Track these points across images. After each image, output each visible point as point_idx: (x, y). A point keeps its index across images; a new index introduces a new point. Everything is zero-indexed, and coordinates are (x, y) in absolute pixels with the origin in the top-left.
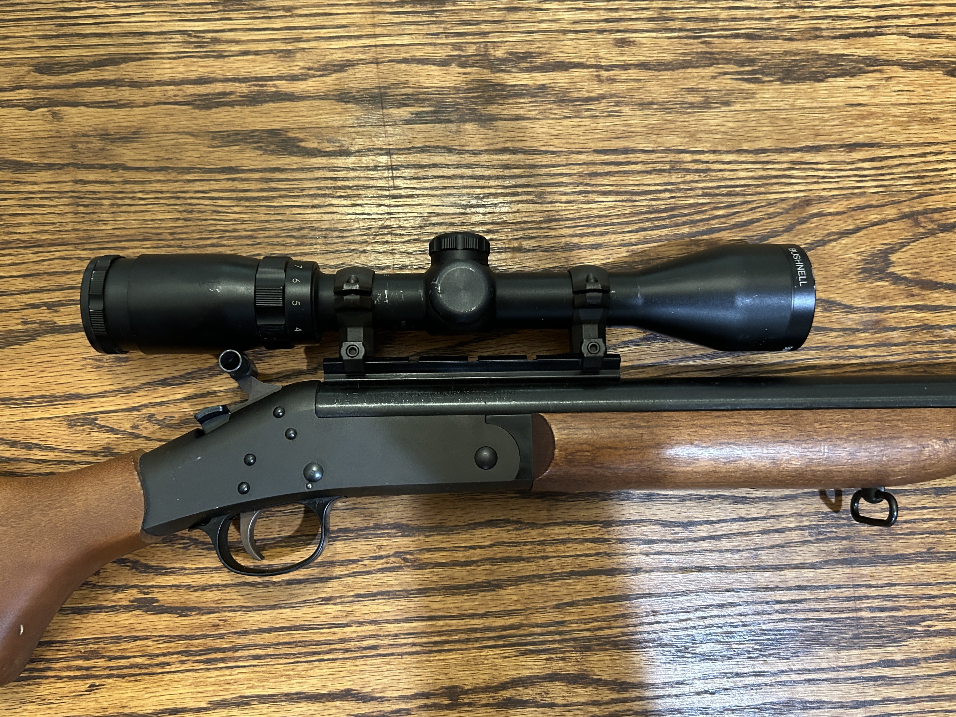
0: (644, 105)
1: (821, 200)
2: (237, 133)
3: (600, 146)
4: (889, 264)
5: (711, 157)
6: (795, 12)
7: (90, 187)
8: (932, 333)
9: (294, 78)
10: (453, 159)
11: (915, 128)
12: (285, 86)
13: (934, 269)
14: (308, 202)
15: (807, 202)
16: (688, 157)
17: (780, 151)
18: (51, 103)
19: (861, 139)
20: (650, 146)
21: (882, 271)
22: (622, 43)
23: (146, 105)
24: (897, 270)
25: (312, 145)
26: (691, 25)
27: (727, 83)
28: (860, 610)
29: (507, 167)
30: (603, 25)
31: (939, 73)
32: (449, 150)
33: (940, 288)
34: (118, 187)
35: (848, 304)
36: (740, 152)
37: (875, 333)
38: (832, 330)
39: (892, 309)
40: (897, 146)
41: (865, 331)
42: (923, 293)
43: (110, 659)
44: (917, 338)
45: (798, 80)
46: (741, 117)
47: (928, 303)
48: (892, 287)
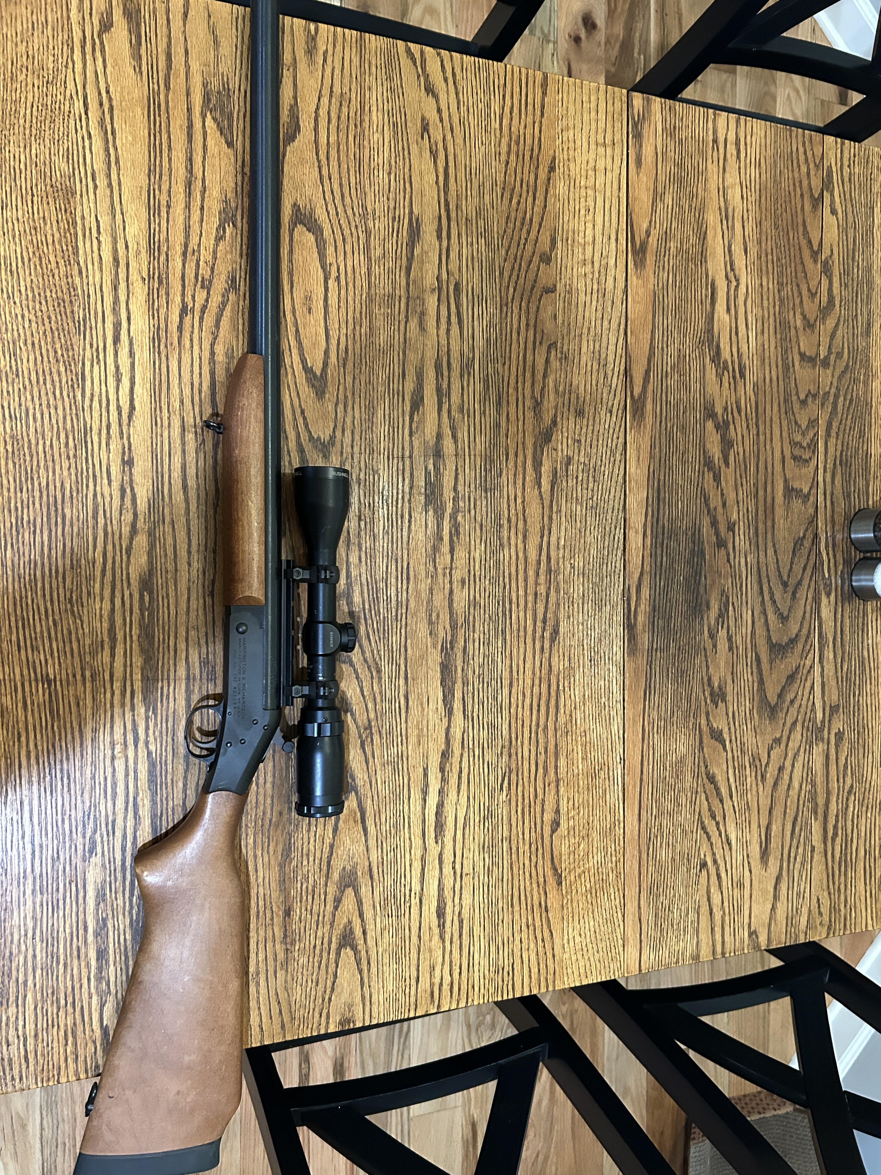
0: (431, 590)
1: (380, 679)
2: (422, 380)
3: (411, 565)
5: (404, 623)
6: (477, 673)
7: (397, 303)
9: (449, 412)
10: (407, 490)
11: (416, 732)
12: (445, 407)
14: (387, 412)
15: (379, 671)
16: (404, 611)
17: (406, 659)
18: (440, 289)
19: (410, 703)
20: (410, 592)
22: (463, 582)
23: (438, 336)
25: (416, 418)
26: (471, 618)
27: (441, 634)
29: (402, 517)
30: (472, 573)
31: (443, 747)
32: (411, 488)
34: (397, 318)
36: (406, 638)
40: (406, 722)
43: (158, 290)
45: (442, 672)
46: (424, 640)
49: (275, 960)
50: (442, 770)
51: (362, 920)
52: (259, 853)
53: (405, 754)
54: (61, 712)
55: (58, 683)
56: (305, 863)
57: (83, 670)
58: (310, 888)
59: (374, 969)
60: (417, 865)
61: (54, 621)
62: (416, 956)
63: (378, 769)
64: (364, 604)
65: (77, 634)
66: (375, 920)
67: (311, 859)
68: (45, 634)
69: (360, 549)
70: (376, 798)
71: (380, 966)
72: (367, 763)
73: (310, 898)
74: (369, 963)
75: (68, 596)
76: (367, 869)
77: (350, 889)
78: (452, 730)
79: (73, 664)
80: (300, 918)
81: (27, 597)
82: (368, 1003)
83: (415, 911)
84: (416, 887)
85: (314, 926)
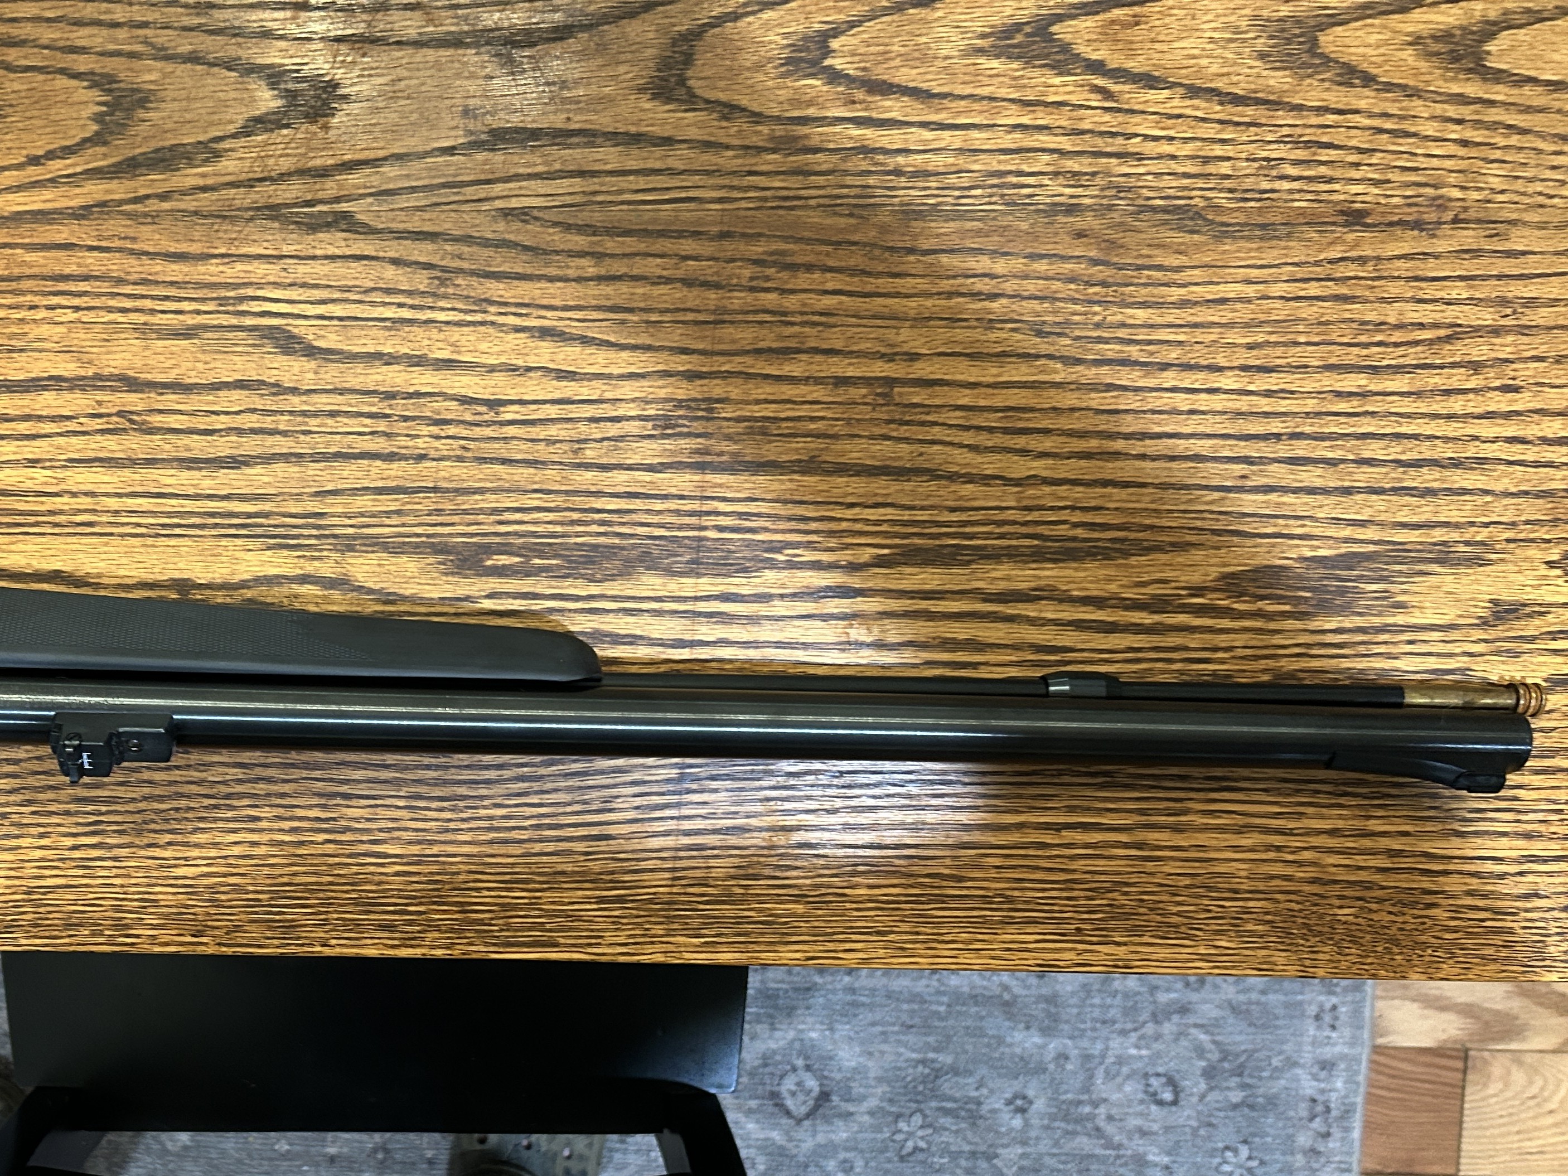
4: (828, 52)
8: (872, 159)
13: (892, 64)
21: (815, 63)
24: (836, 62)
28: (705, 528)
33: (895, 93)
35: (757, 110)
37: (790, 154)
38: (728, 147)
39: (822, 121)
41: (774, 151)
42: (870, 99)
44: (849, 165)
47: (875, 115)
48: (825, 88)
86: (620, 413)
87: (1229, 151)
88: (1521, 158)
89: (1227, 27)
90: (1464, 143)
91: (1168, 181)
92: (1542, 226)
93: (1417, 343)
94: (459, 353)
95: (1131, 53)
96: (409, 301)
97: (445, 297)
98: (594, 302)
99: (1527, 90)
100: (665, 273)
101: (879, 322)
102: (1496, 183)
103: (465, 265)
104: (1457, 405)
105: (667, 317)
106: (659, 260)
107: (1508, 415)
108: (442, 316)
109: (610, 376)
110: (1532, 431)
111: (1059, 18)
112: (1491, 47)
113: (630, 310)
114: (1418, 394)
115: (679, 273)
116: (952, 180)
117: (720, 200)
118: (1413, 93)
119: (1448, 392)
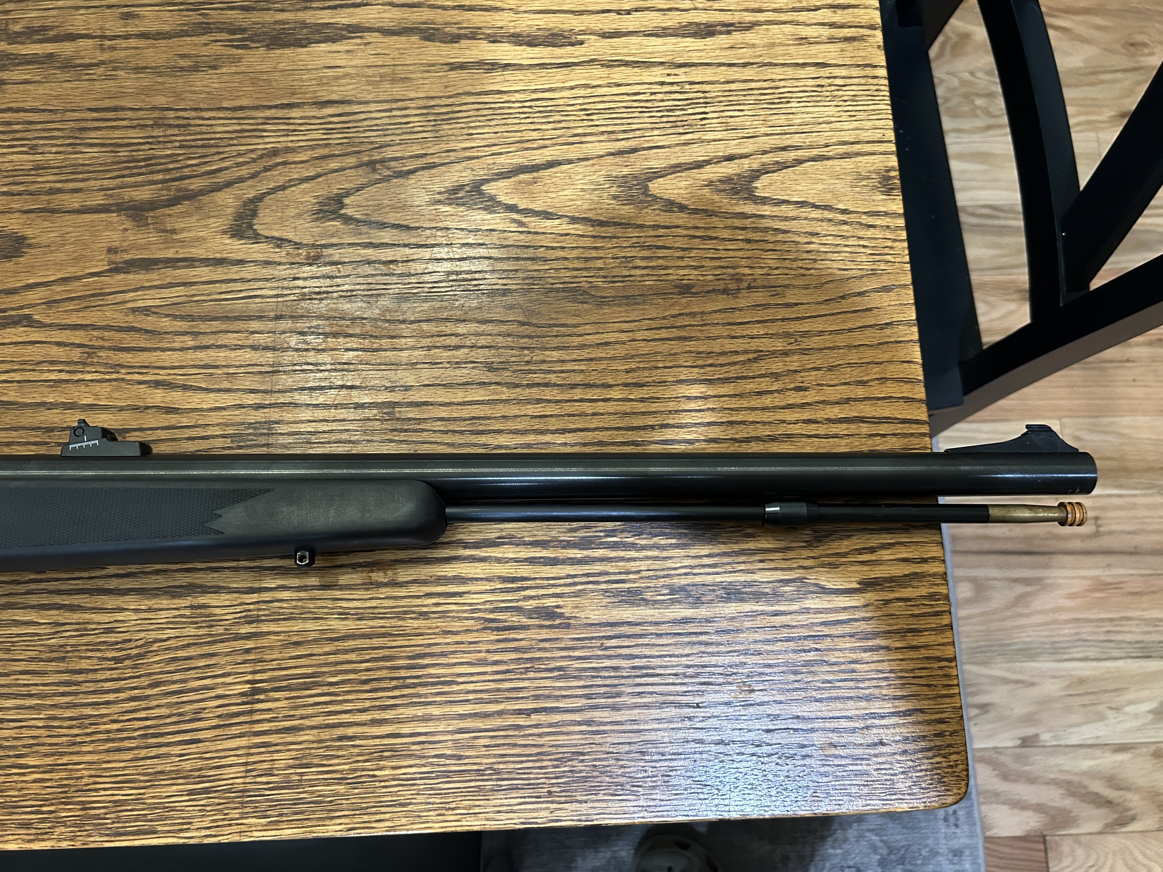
49: (765, 306)
50: (456, 39)
51: (708, 162)
52: (577, 341)
53: (421, 103)
54: (310, 671)
55: (258, 677)
56: (599, 264)
57: (238, 637)
58: (646, 253)
59: (796, 140)
60: (619, 74)
61: (152, 686)
62: (778, 70)
63: (446, 147)
64: (156, 182)
65: (177, 648)
66: (709, 141)
67: (594, 253)
68: (174, 699)
69: (60, 191)
70: (495, 149)
71: (793, 129)
72: (433, 166)
73: (661, 253)
74: (784, 149)
75: (111, 664)
76: (618, 159)
77: (650, 185)
78: (387, 24)
79: (228, 654)
80: (696, 268)
81: (108, 732)
82: (857, 148)
83: (697, 75)
84: (657, 74)
85: (710, 244)
86: (209, 433)
87: (601, 253)
88: (786, 247)
89: (591, 183)
90: (748, 241)
91: (563, 273)
92: (806, 287)
93: (735, 363)
94: (99, 400)
95: (533, 199)
96: (67, 368)
97: (92, 364)
98: (192, 363)
99: (783, 207)
100: (240, 343)
101: (383, 367)
102: (772, 263)
103: (106, 344)
104: (767, 401)
105: (242, 370)
106: (235, 335)
107: (803, 406)
108: (88, 377)
109: (202, 410)
110: (820, 414)
111: (488, 181)
112: (757, 184)
113: (217, 367)
114: (740, 395)
115: (250, 342)
116: (427, 278)
117: (277, 296)
118: (711, 214)
119: (760, 393)
